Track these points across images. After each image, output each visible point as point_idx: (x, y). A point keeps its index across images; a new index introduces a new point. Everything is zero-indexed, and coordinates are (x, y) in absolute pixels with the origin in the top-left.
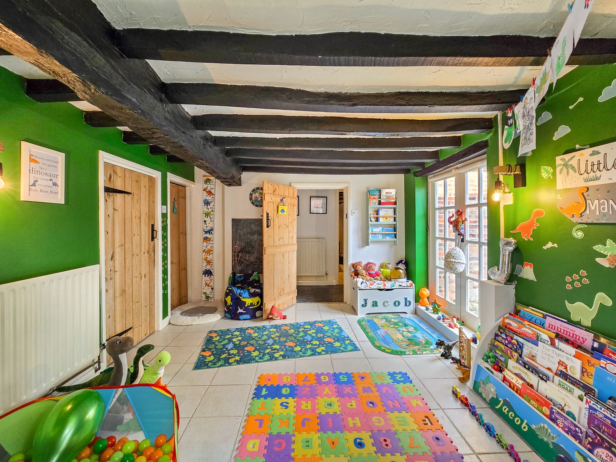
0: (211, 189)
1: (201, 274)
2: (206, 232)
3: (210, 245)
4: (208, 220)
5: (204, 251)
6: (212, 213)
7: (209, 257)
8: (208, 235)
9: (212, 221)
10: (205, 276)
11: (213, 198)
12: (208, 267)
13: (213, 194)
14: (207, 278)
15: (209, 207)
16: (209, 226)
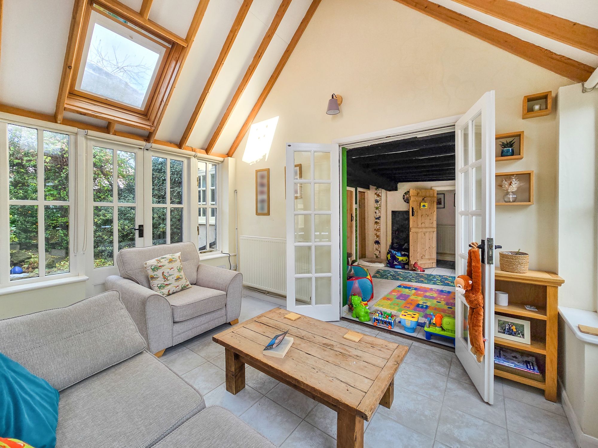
0: (379, 193)
1: (374, 242)
2: (376, 219)
3: (378, 227)
4: (377, 211)
5: (375, 230)
6: (380, 207)
7: (378, 233)
8: (377, 220)
9: (380, 212)
10: (376, 244)
11: (380, 198)
12: (377, 239)
13: (381, 196)
14: (376, 246)
15: (378, 204)
16: (378, 215)
